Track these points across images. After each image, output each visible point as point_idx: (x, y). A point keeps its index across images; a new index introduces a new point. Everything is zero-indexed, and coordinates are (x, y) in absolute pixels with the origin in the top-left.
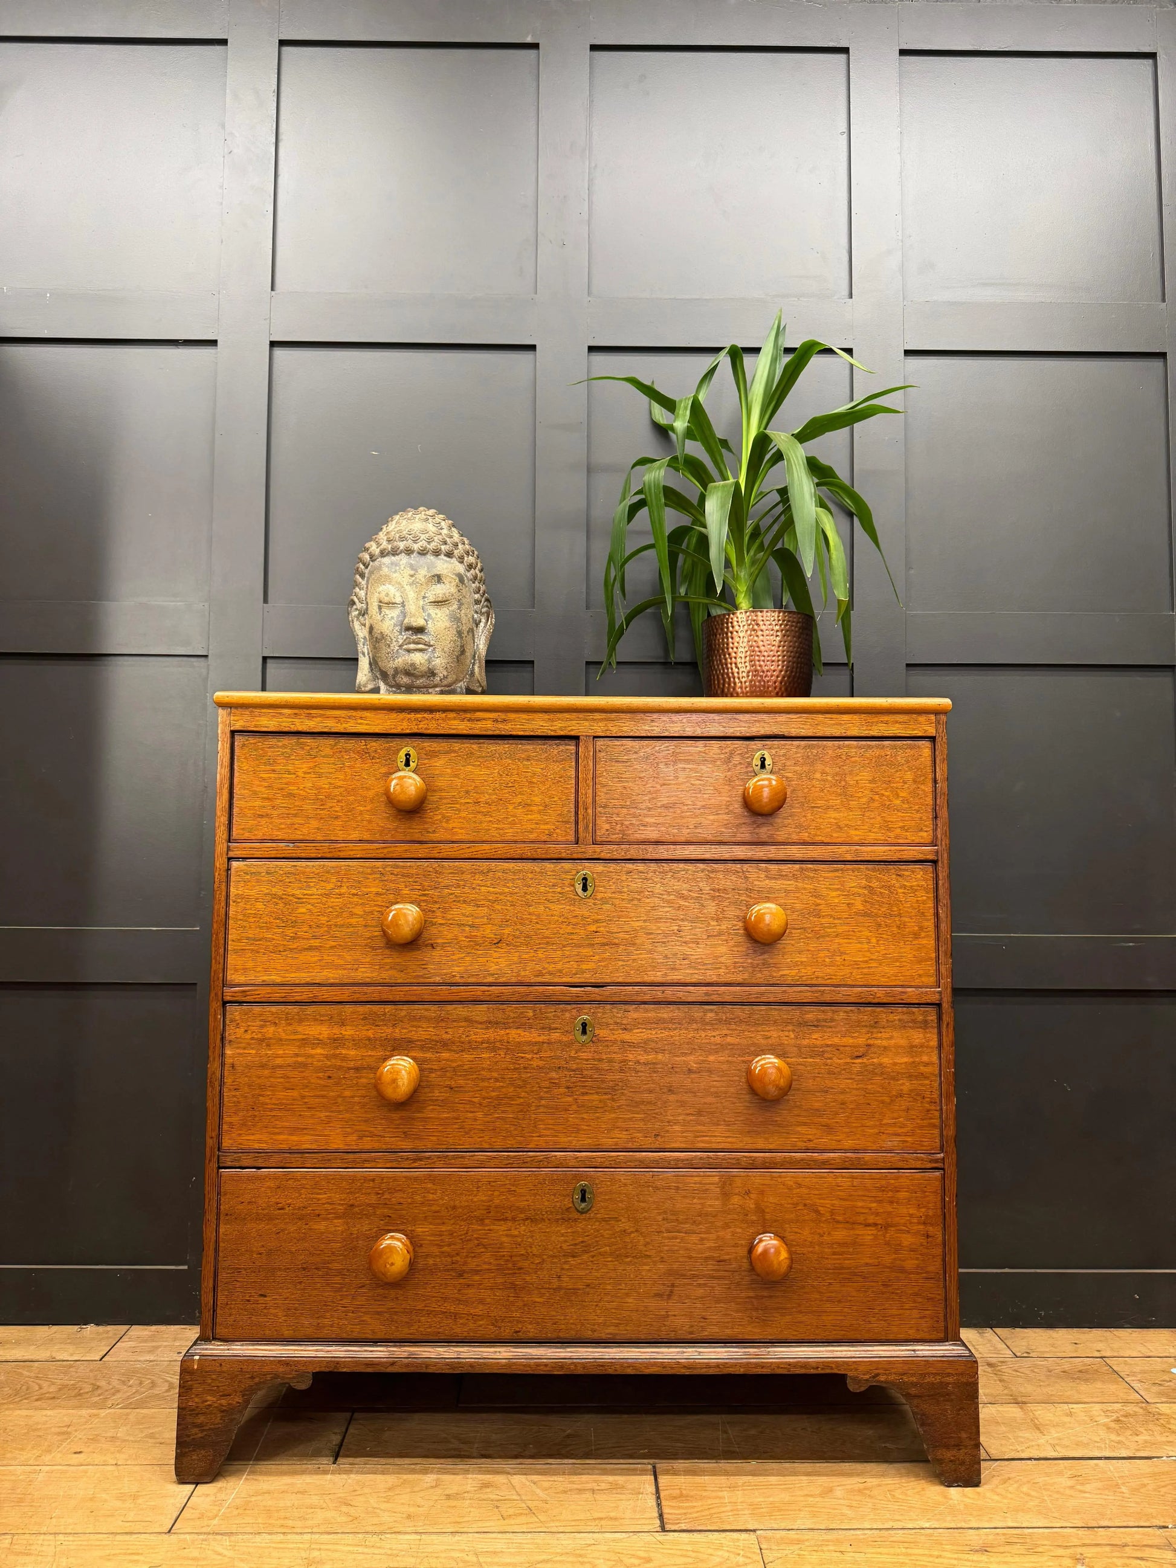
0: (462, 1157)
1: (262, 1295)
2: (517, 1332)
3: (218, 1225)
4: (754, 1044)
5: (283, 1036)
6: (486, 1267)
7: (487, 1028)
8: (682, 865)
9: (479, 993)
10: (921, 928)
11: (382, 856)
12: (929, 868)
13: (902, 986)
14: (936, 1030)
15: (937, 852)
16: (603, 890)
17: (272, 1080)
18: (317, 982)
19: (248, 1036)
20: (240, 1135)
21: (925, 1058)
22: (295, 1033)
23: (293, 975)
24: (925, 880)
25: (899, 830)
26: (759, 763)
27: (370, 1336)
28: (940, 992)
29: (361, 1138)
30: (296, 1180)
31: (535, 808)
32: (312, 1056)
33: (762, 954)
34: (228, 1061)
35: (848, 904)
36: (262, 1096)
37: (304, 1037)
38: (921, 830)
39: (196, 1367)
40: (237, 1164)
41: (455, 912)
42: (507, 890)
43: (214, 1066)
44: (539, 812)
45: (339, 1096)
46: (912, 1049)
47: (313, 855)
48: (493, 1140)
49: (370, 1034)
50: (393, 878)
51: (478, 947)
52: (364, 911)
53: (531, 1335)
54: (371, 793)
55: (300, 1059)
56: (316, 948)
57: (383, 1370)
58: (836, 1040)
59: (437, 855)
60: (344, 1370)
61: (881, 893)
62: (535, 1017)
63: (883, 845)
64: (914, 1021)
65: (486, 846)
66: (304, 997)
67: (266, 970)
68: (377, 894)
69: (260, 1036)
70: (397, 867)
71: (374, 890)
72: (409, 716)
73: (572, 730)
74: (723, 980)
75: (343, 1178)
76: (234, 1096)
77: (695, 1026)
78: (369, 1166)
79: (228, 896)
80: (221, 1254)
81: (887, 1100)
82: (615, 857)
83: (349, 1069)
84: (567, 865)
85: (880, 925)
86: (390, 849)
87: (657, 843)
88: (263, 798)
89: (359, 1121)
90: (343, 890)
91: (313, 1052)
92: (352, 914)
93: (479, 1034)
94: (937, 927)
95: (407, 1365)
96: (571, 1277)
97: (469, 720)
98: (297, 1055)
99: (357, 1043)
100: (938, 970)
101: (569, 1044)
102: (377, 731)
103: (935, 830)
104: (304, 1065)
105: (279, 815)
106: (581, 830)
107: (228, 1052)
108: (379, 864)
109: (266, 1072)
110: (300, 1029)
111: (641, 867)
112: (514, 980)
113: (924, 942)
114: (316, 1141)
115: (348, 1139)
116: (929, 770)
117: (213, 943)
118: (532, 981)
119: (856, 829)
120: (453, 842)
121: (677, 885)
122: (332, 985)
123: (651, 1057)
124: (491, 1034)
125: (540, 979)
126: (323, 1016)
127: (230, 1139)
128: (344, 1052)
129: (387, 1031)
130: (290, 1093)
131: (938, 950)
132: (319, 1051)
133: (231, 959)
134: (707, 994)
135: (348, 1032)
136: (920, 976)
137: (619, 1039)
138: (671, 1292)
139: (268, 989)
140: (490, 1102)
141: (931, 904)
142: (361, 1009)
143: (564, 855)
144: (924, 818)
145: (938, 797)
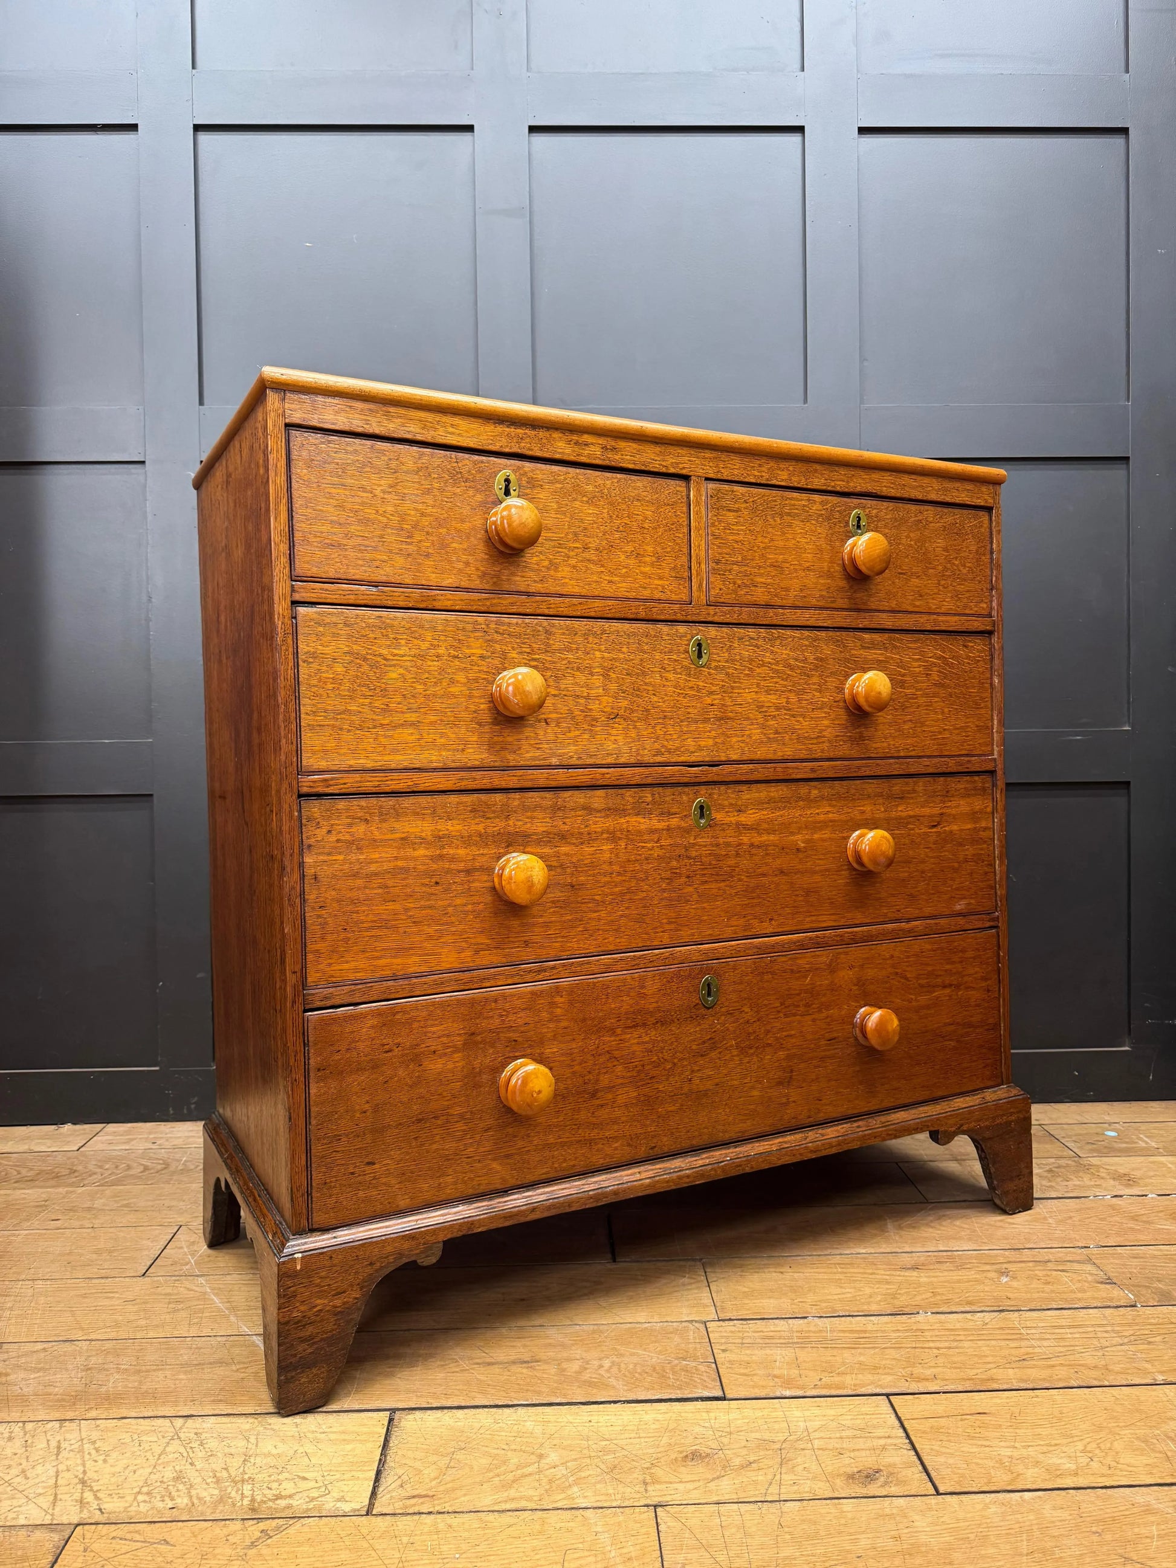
0: (589, 963)
1: (369, 1163)
2: (652, 1148)
3: (307, 1085)
4: (852, 819)
5: (377, 835)
6: (620, 1081)
7: (607, 816)
8: (789, 632)
9: (598, 776)
10: (981, 698)
11: (483, 609)
12: (987, 639)
13: (967, 755)
15: (994, 623)
16: (717, 655)
17: (367, 891)
18: (417, 766)
19: (333, 838)
20: (330, 965)
21: (984, 824)
22: (393, 831)
23: (386, 758)
24: (984, 651)
26: (855, 523)
27: (499, 1186)
28: (995, 760)
29: (477, 952)
30: (405, 1012)
31: (648, 559)
32: (415, 859)
33: (859, 726)
34: (309, 872)
35: (927, 675)
36: (357, 912)
37: (403, 836)
39: (299, 1267)
40: (329, 1003)
41: (569, 680)
42: (622, 656)
43: (291, 880)
44: (652, 564)
45: (449, 905)
46: (974, 816)
47: (402, 604)
48: (618, 940)
49: (481, 828)
50: (498, 637)
51: (594, 723)
52: (467, 678)
53: (666, 1149)
54: (466, 526)
55: (400, 863)
56: (412, 724)
57: (523, 1220)
58: (917, 811)
59: (546, 612)
60: (480, 1230)
61: (952, 663)
62: (654, 802)
63: (955, 615)
64: (976, 789)
65: (598, 603)
66: (401, 786)
67: (354, 752)
68: (482, 657)
69: (348, 837)
70: (503, 624)
71: (479, 652)
72: (507, 429)
73: (684, 468)
74: (826, 755)
75: (460, 1002)
76: (319, 916)
77: (801, 803)
78: (488, 984)
79: (296, 654)
80: (314, 1122)
81: (956, 865)
82: (728, 621)
83: (459, 871)
84: (682, 629)
85: (951, 696)
86: (495, 601)
87: (768, 606)
88: (332, 522)
89: (474, 933)
90: (441, 651)
91: (417, 853)
92: (452, 682)
93: (599, 824)
94: (992, 696)
95: (549, 1208)
96: (702, 1079)
97: (575, 444)
98: (396, 858)
99: (467, 841)
101: (687, 831)
102: (472, 445)
103: (992, 601)
104: (406, 870)
105: (354, 547)
106: (694, 588)
107: (308, 859)
108: (481, 619)
109: (359, 882)
110: (397, 825)
111: (751, 632)
112: (633, 760)
113: (983, 712)
114: (426, 961)
115: (463, 955)
117: (281, 717)
118: (651, 761)
120: (561, 595)
121: (785, 653)
122: (435, 770)
123: (765, 838)
124: (609, 823)
125: (659, 759)
126: (425, 808)
127: (317, 971)
128: (451, 852)
129: (498, 825)
130: (391, 906)
131: (993, 720)
132: (422, 852)
133: (308, 738)
134: (813, 770)
135: (453, 827)
136: (981, 745)
137: (734, 822)
138: (791, 1077)
139: (357, 777)
140: (613, 899)
141: (988, 674)
142: (468, 799)
143: (679, 617)
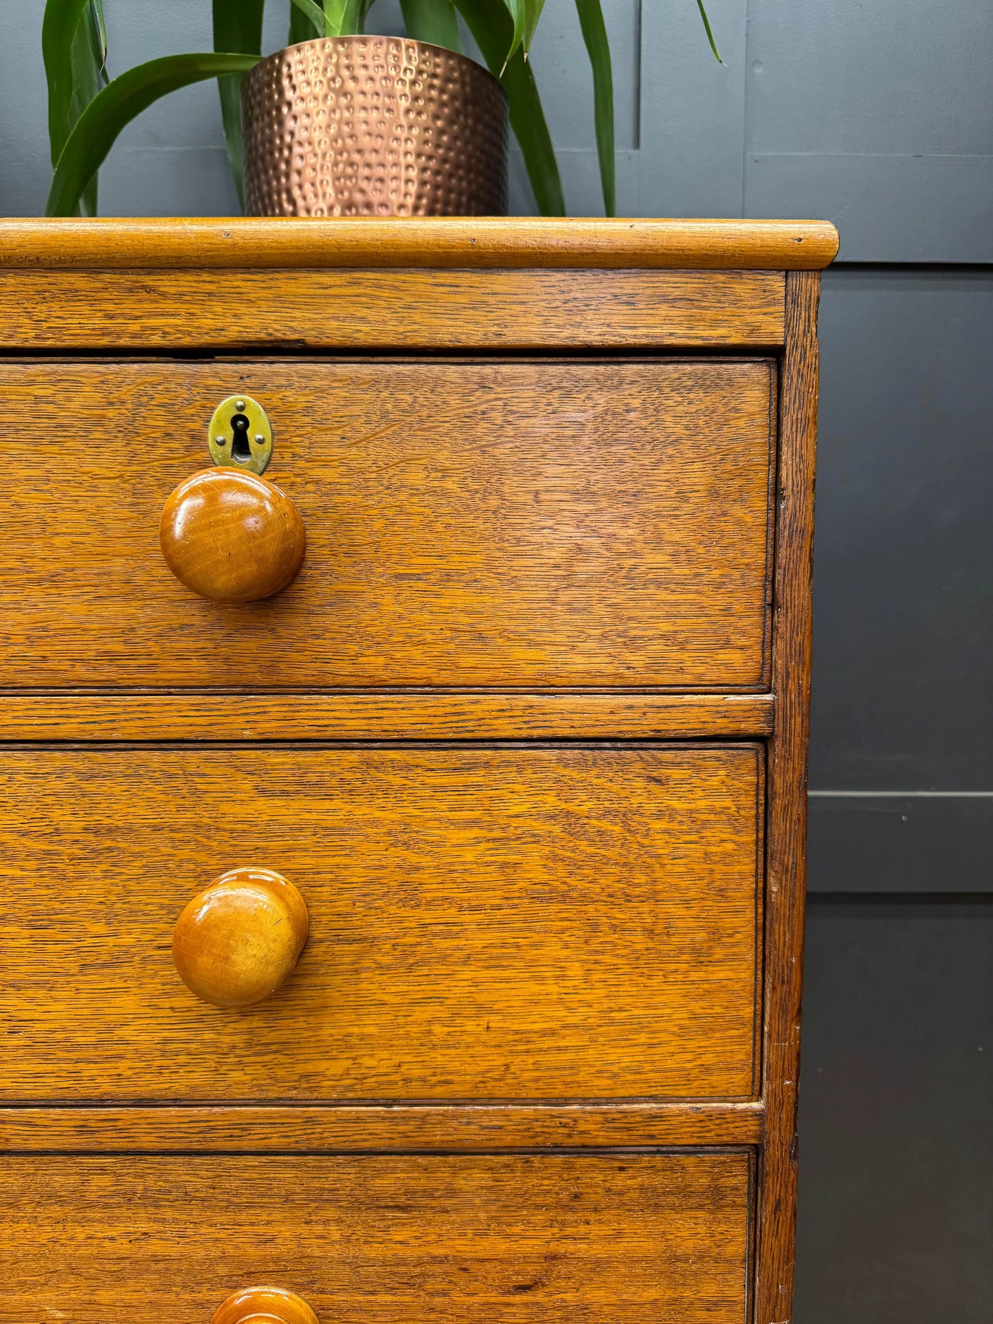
10: (716, 935)
12: (747, 757)
14: (743, 1215)
15: (771, 713)
24: (733, 793)
25: (658, 646)
28: (759, 1115)
35: (504, 865)
38: (727, 644)
58: (460, 1245)
61: (600, 832)
64: (684, 1191)
85: (594, 927)
94: (763, 929)
100: (759, 1054)
103: (768, 643)
113: (721, 974)
116: (759, 456)
119: (531, 644)
131: (760, 997)
136: (706, 1069)
141: (747, 865)
144: (737, 608)
145: (783, 542)
